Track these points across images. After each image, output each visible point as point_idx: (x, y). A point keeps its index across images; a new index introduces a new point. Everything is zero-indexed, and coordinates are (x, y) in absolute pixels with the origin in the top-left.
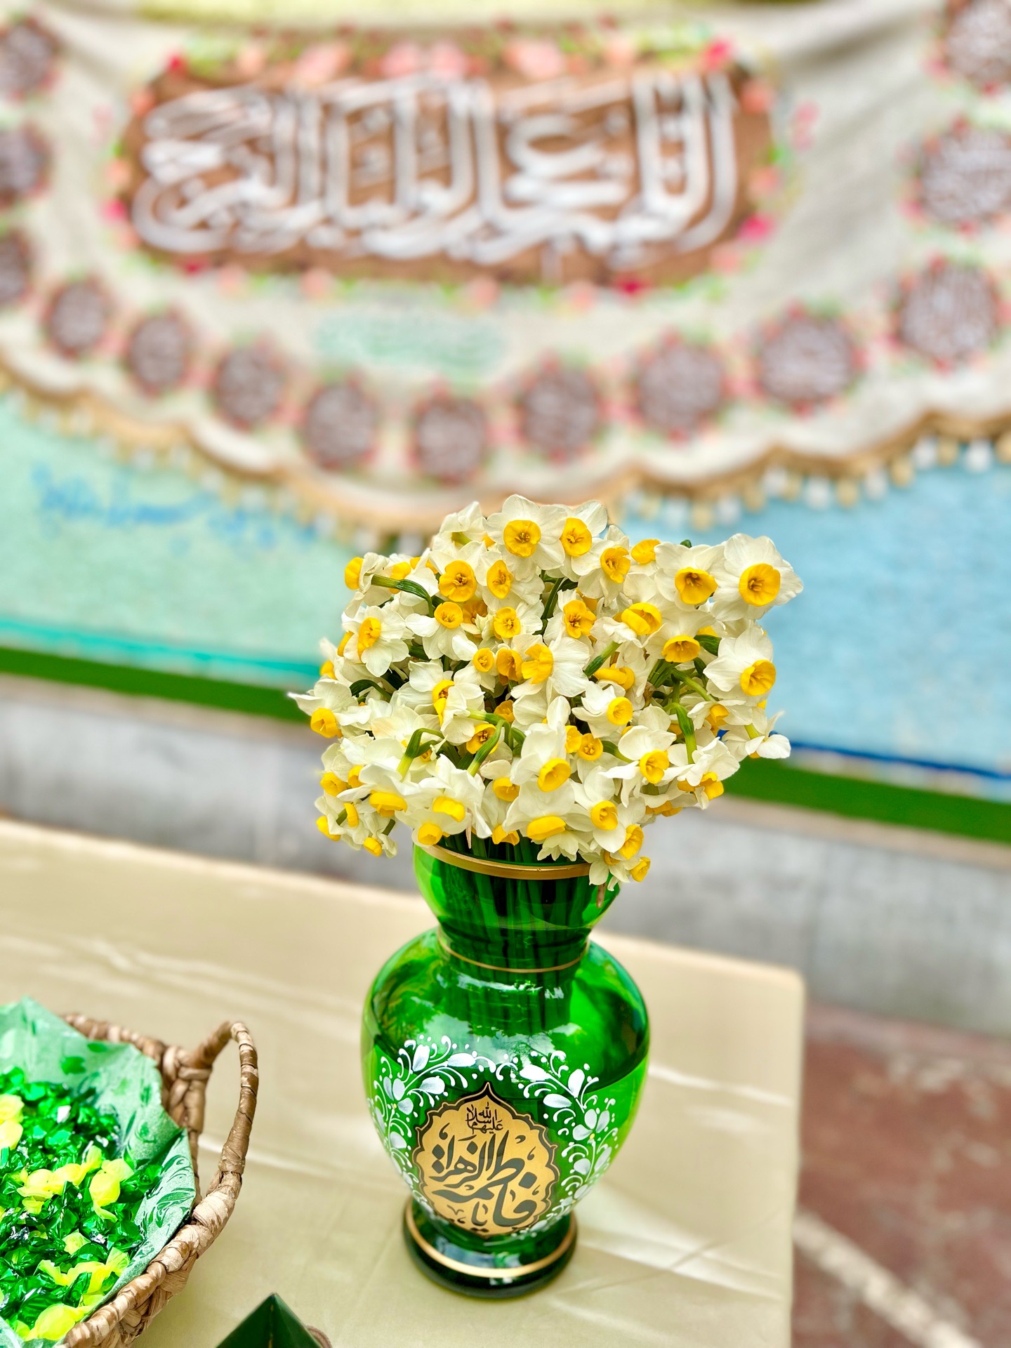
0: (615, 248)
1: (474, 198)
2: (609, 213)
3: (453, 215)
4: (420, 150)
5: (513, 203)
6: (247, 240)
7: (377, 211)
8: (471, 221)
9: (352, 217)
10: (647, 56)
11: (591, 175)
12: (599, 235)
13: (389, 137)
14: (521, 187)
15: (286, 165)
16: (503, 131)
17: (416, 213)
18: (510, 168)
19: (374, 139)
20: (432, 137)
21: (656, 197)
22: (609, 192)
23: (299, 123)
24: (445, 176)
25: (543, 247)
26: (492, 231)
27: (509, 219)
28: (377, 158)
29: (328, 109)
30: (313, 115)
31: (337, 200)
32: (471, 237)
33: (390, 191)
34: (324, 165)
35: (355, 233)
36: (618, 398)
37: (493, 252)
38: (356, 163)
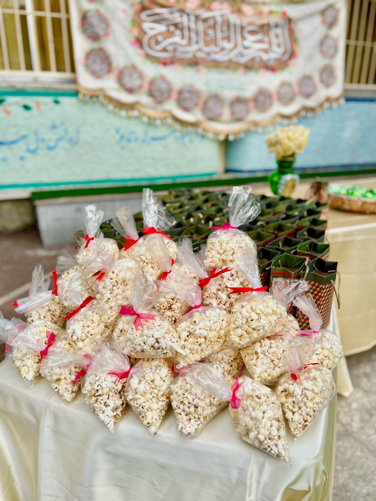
0: (269, 60)
1: (236, 46)
2: (266, 51)
3: (232, 50)
4: (222, 31)
5: (246, 48)
6: (179, 55)
7: (212, 48)
8: (236, 52)
9: (207, 49)
10: (271, 13)
11: (260, 41)
12: (265, 57)
13: (214, 27)
14: (247, 43)
15: (186, 33)
16: (242, 28)
17: (223, 49)
18: (244, 38)
19: (210, 27)
20: (225, 28)
21: (275, 48)
22: (265, 46)
23: (189, 20)
24: (228, 39)
25: (253, 60)
26: (241, 54)
27: (245, 52)
28: (211, 32)
29: (197, 17)
30: (193, 18)
31: (201, 44)
32: (236, 56)
33: (215, 42)
34: (197, 33)
35: (208, 54)
36: (275, 96)
37: (243, 60)
38: (206, 34)
